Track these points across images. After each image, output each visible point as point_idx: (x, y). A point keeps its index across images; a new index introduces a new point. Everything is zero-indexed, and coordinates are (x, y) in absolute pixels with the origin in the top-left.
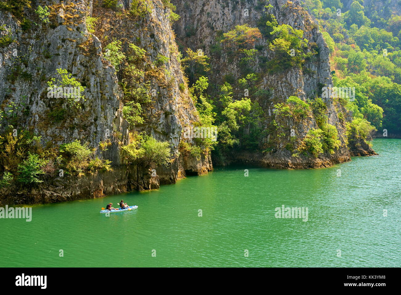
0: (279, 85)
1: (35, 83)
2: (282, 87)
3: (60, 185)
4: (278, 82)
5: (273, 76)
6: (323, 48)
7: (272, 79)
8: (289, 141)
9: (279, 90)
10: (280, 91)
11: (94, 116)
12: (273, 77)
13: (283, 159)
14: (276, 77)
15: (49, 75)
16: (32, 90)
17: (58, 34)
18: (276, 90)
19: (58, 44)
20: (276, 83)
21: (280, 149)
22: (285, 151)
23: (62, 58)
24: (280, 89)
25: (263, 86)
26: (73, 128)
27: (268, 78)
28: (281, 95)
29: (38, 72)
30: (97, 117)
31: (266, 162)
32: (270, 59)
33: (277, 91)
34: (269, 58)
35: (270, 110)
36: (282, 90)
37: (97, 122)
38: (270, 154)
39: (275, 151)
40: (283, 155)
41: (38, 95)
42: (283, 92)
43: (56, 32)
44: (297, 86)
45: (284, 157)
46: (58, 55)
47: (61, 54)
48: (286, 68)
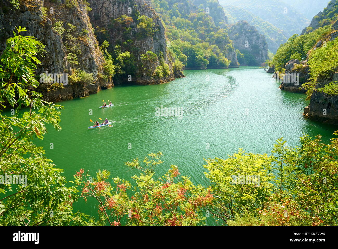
2: (144, 46)
4: (142, 44)
6: (162, 28)
7: (139, 42)
8: (148, 72)
11: (52, 61)
13: (146, 80)
14: (141, 41)
18: (141, 48)
19: (27, 22)
21: (144, 75)
22: (146, 76)
23: (30, 30)
25: (135, 46)
27: (137, 42)
30: (54, 61)
31: (138, 82)
32: (138, 32)
35: (139, 57)
37: (54, 64)
38: (140, 78)
39: (142, 77)
40: (146, 78)
42: (144, 49)
43: (25, 15)
44: (151, 46)
47: (29, 27)
48: (145, 37)
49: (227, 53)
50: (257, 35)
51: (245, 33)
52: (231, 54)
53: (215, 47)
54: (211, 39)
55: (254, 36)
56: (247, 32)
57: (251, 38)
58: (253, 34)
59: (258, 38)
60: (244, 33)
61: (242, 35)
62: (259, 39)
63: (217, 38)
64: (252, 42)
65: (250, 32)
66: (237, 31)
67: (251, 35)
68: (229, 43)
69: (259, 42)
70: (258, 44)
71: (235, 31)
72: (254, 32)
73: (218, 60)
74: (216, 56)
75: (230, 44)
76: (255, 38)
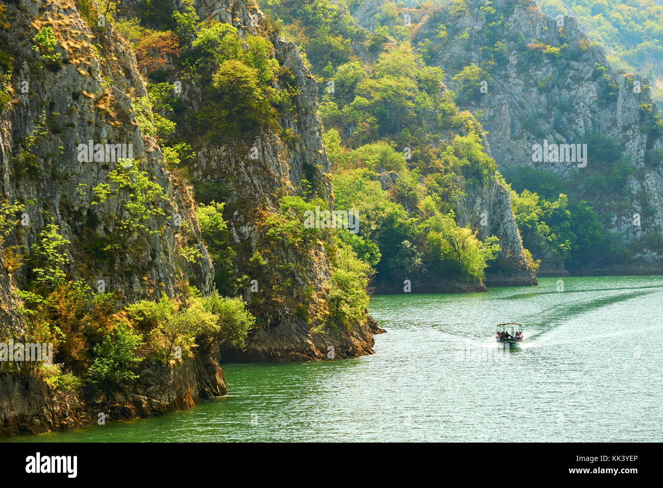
0: (243, 170)
1: (46, 184)
2: (249, 174)
3: (153, 383)
4: (237, 162)
5: (223, 148)
6: (304, 81)
7: (219, 156)
8: (297, 298)
9: (243, 182)
10: (248, 184)
11: (149, 250)
12: (222, 151)
13: (299, 341)
14: (230, 150)
15: (62, 168)
16: (42, 200)
17: (64, 83)
18: (238, 181)
19: (67, 104)
20: (233, 166)
21: (286, 317)
22: (296, 322)
23: (80, 133)
24: (247, 179)
25: (200, 173)
26: (129, 275)
27: (208, 152)
28: (251, 194)
29: (46, 161)
30: (154, 250)
31: (259, 349)
32: (191, 105)
33: (241, 183)
34: (186, 101)
35: (234, 229)
36: (252, 182)
37: (157, 260)
38: (266, 330)
39: (276, 323)
40: (296, 332)
41: (55, 208)
42: (255, 186)
43: (61, 78)
44: (279, 171)
45: (299, 336)
46: (72, 125)
47: (76, 124)
48: (244, 129)
49: (458, 195)
50: (597, 75)
51: (520, 64)
52: (478, 201)
53: (385, 154)
54: (346, 109)
55: (578, 80)
56: (533, 58)
57: (565, 92)
58: (568, 66)
59: (608, 96)
60: (513, 60)
61: (506, 78)
62: (615, 99)
63: (385, 102)
64: (571, 121)
65: (551, 57)
66: (468, 49)
67: (562, 74)
68: (461, 129)
69: (614, 122)
70: (609, 136)
71: (457, 50)
72: (577, 55)
73: (418, 240)
74: (403, 216)
75: (470, 138)
76: (589, 92)
